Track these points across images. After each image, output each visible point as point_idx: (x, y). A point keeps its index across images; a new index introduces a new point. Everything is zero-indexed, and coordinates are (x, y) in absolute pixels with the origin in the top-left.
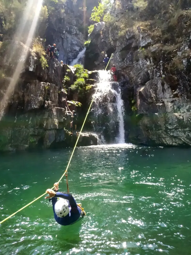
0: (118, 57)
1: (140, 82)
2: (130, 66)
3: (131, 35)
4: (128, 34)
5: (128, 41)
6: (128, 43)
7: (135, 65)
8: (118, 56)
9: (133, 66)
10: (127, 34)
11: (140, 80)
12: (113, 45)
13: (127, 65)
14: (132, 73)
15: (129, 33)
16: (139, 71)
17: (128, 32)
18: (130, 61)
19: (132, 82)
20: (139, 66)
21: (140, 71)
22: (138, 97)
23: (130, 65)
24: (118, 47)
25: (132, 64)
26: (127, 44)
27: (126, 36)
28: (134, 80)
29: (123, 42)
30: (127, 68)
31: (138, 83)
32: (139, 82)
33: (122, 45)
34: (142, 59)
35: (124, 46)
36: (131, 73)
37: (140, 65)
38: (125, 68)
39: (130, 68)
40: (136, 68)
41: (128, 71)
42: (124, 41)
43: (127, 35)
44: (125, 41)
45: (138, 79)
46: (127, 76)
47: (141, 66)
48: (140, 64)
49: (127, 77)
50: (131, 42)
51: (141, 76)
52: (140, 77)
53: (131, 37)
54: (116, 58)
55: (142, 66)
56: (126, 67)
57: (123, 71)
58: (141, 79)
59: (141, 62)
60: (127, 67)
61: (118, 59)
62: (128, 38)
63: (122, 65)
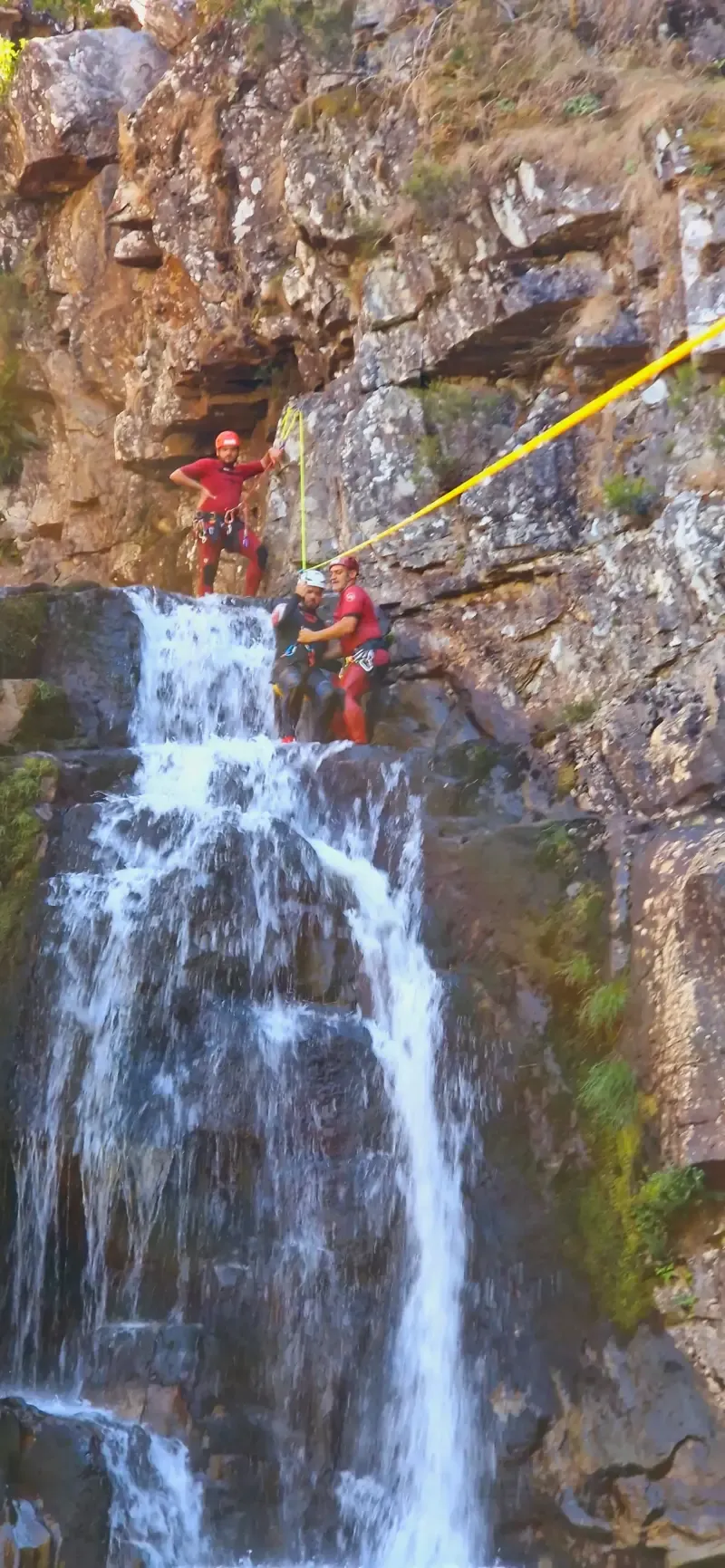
0: (376, 447)
1: (681, 775)
2: (541, 562)
3: (566, 211)
4: (519, 191)
5: (518, 271)
6: (517, 302)
7: (611, 568)
8: (379, 433)
9: (586, 579)
10: (511, 189)
11: (679, 750)
12: (315, 306)
13: (498, 547)
14: (572, 658)
15: (541, 183)
16: (666, 632)
17: (527, 174)
18: (540, 507)
19: (571, 758)
20: (661, 582)
21: (675, 641)
22: (671, 950)
23: (544, 553)
24: (383, 328)
25: (566, 549)
26: (511, 312)
27: (498, 216)
28: (605, 743)
29: (458, 277)
30: (502, 590)
31: (656, 776)
32: (669, 766)
33: (442, 314)
34: (705, 501)
35: (463, 330)
36: (557, 650)
37: (677, 573)
38: (475, 587)
39: (532, 593)
40: (617, 599)
41: (510, 631)
42: (465, 270)
43: (508, 204)
44: (482, 267)
45: (658, 736)
46: (502, 690)
47: (697, 583)
48: (673, 557)
49: (493, 695)
50: (559, 288)
51: (697, 699)
52: (683, 715)
53: (568, 227)
54: (353, 457)
55: (702, 574)
56: (482, 577)
57: (452, 624)
58: (692, 730)
59: (694, 537)
60: (500, 575)
61: (386, 470)
62: (518, 240)
63: (440, 549)
